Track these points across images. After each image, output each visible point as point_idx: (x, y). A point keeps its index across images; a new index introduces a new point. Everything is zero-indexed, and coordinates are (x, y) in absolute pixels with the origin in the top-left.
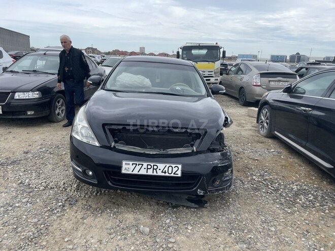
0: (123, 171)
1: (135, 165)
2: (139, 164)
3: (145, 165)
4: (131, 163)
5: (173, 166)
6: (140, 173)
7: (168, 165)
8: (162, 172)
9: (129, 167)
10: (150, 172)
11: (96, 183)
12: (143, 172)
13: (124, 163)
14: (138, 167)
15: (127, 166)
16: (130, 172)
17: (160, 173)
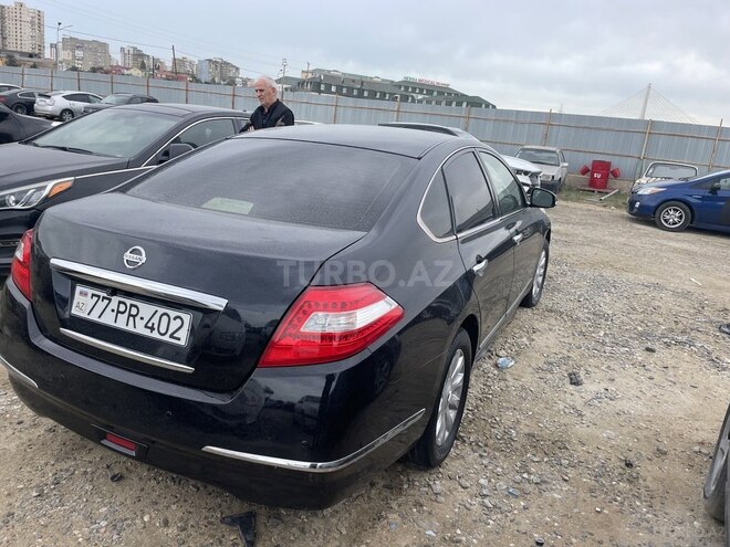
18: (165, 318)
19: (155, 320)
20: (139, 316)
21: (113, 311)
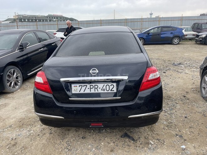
18: (108, 87)
19: (105, 87)
20: (98, 88)
21: (89, 88)
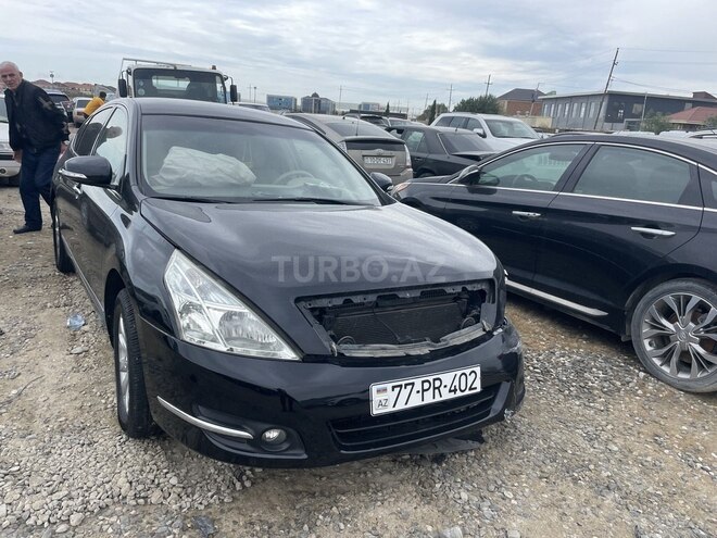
0: (376, 411)
1: (397, 390)
2: (406, 385)
3: (418, 382)
4: (389, 386)
5: (467, 371)
6: (410, 405)
7: (459, 373)
8: (450, 391)
9: (387, 398)
10: (429, 399)
11: (305, 456)
12: (416, 401)
13: (374, 388)
14: (405, 392)
15: (382, 397)
16: (390, 409)
17: (447, 396)
